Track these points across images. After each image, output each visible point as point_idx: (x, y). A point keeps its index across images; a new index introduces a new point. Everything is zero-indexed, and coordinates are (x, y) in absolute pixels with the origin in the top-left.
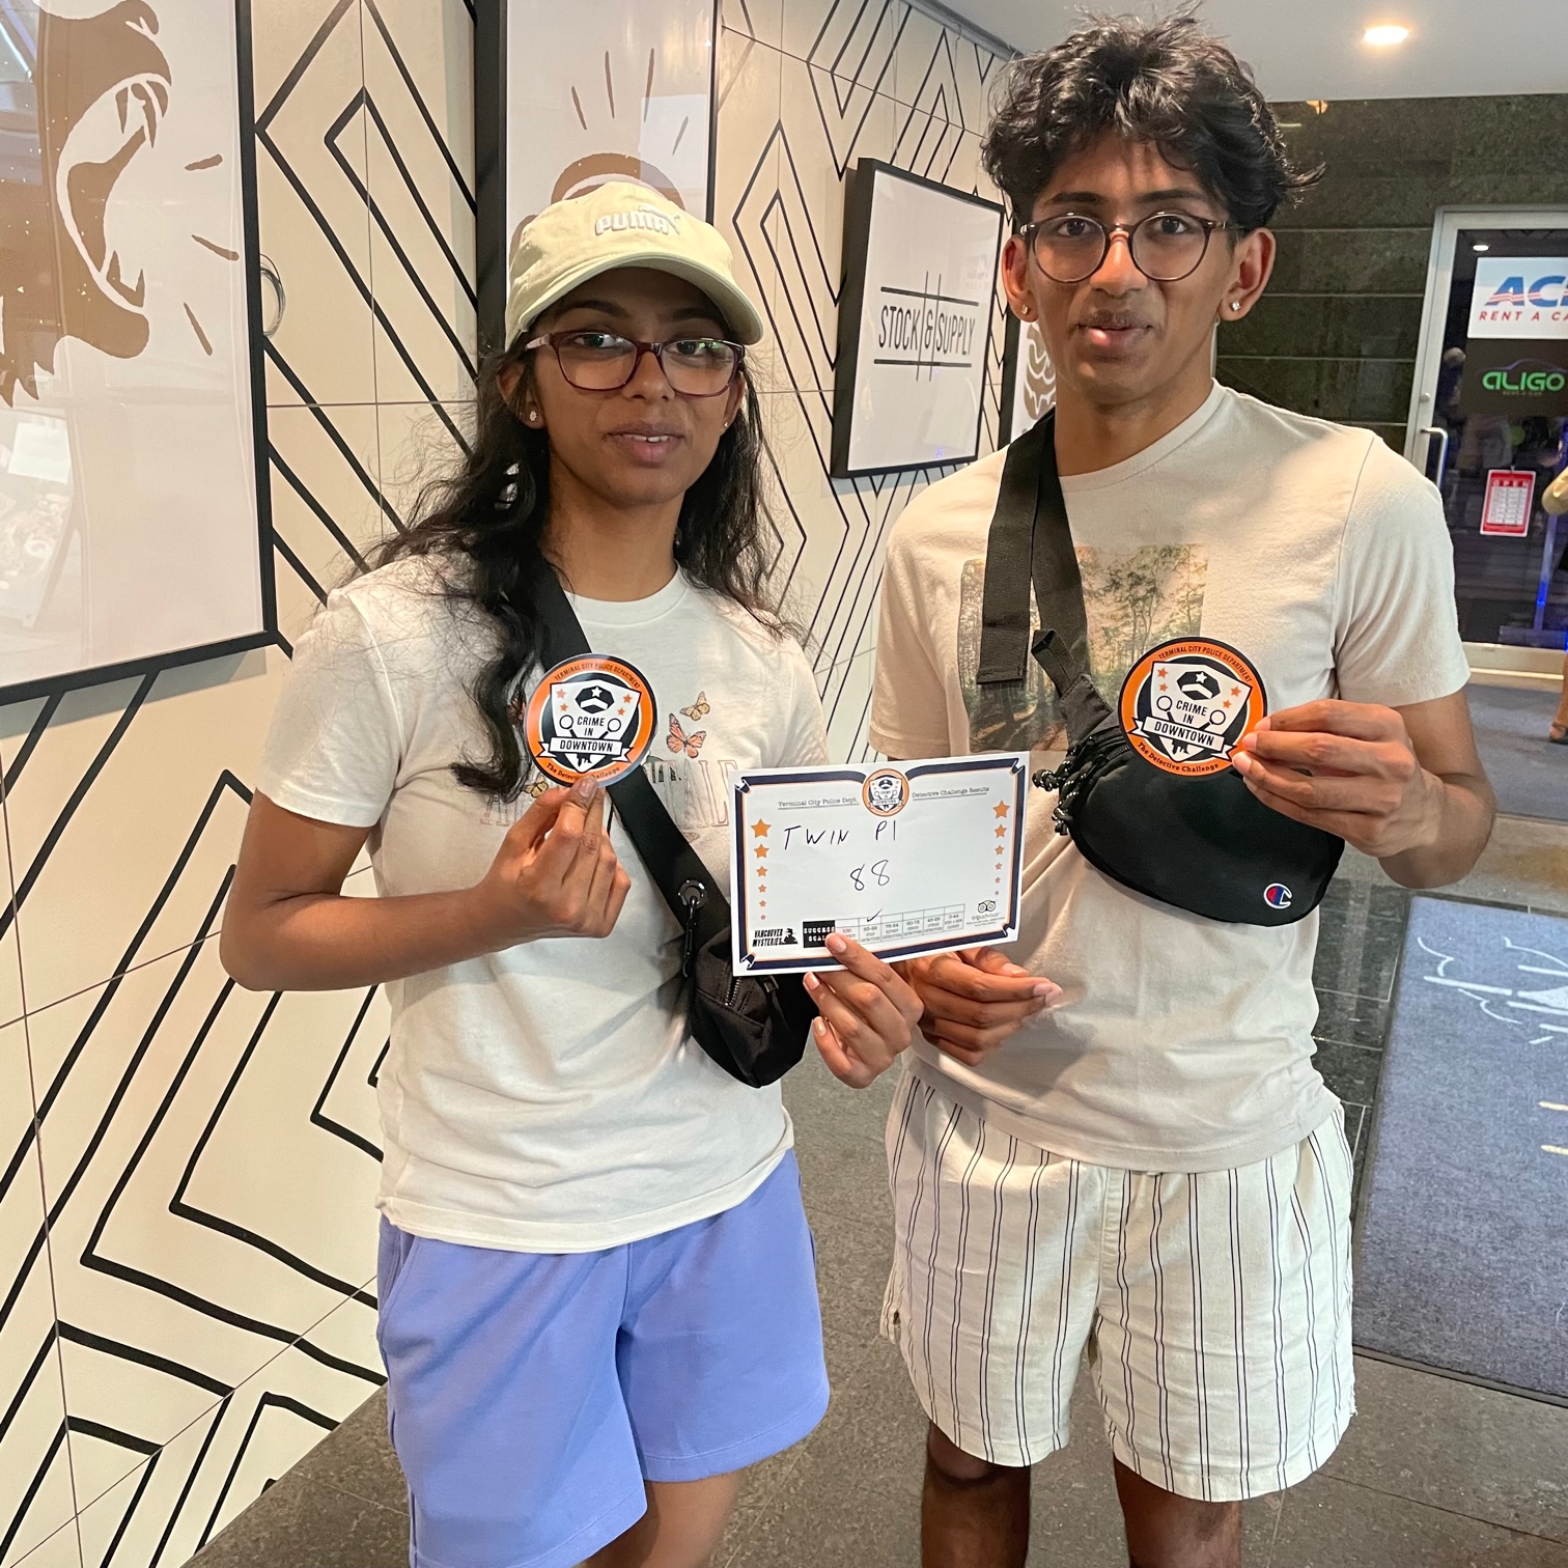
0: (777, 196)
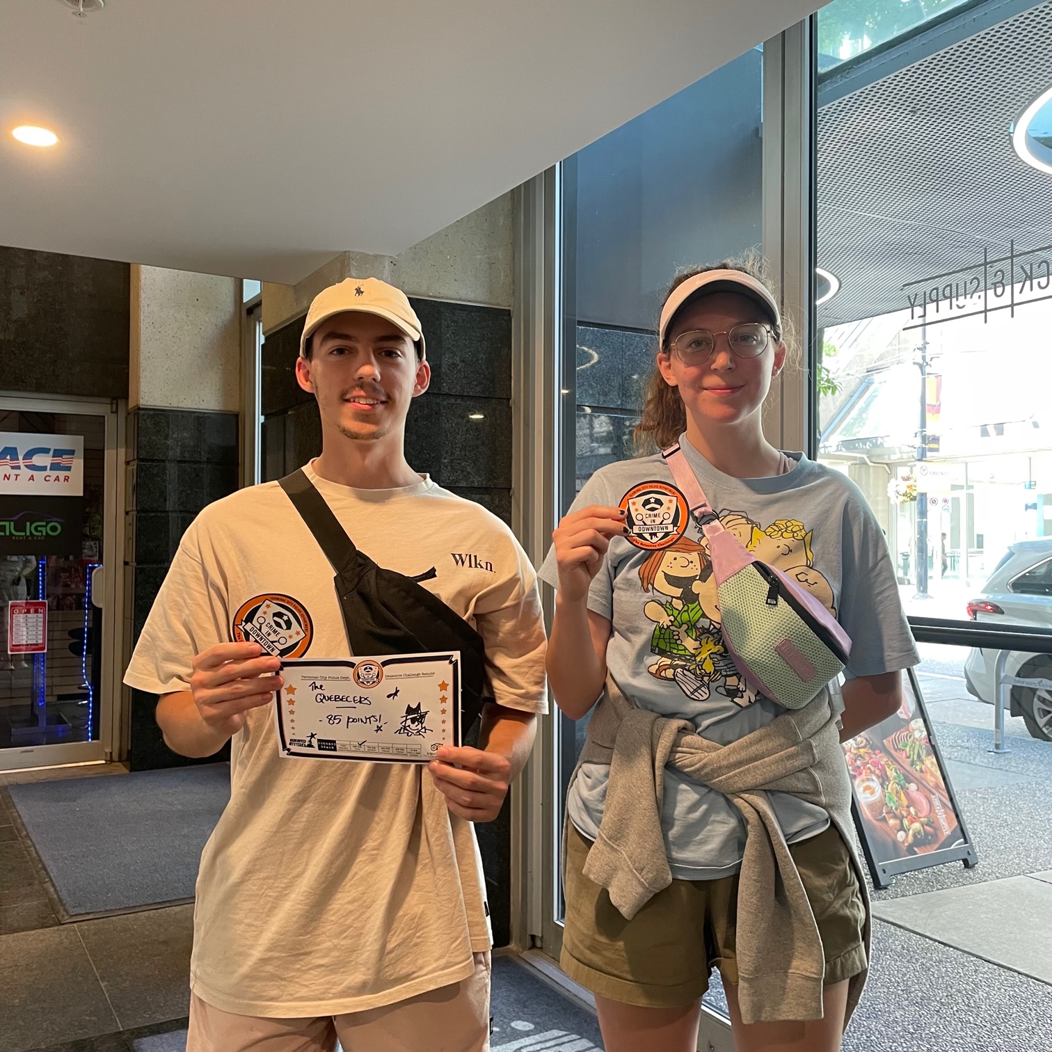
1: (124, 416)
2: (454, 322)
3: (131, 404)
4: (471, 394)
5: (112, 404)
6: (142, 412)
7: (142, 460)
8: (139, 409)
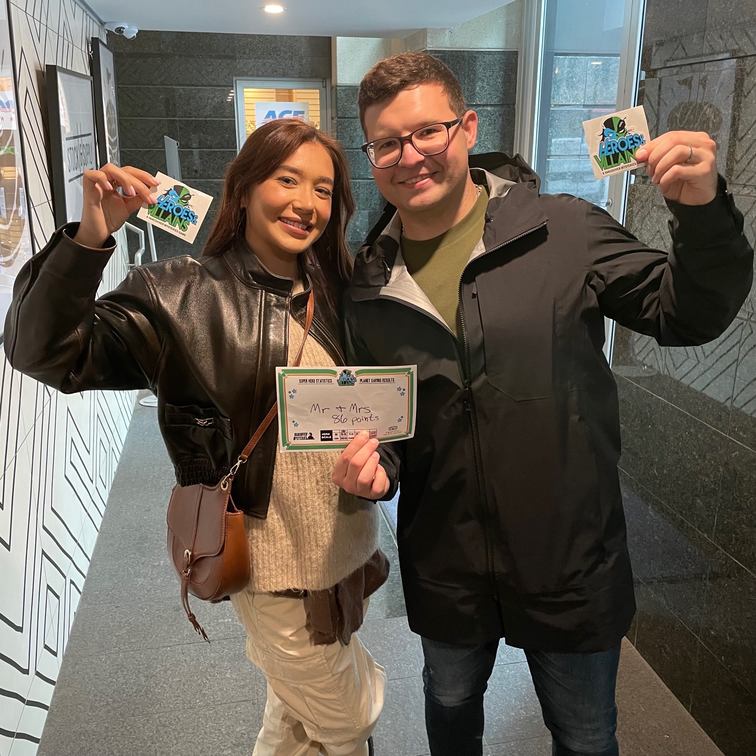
0: (27, 91)
1: (330, 89)
2: (484, 62)
3: (333, 83)
4: (492, 103)
5: (323, 82)
6: (338, 88)
7: (339, 118)
8: (337, 86)
